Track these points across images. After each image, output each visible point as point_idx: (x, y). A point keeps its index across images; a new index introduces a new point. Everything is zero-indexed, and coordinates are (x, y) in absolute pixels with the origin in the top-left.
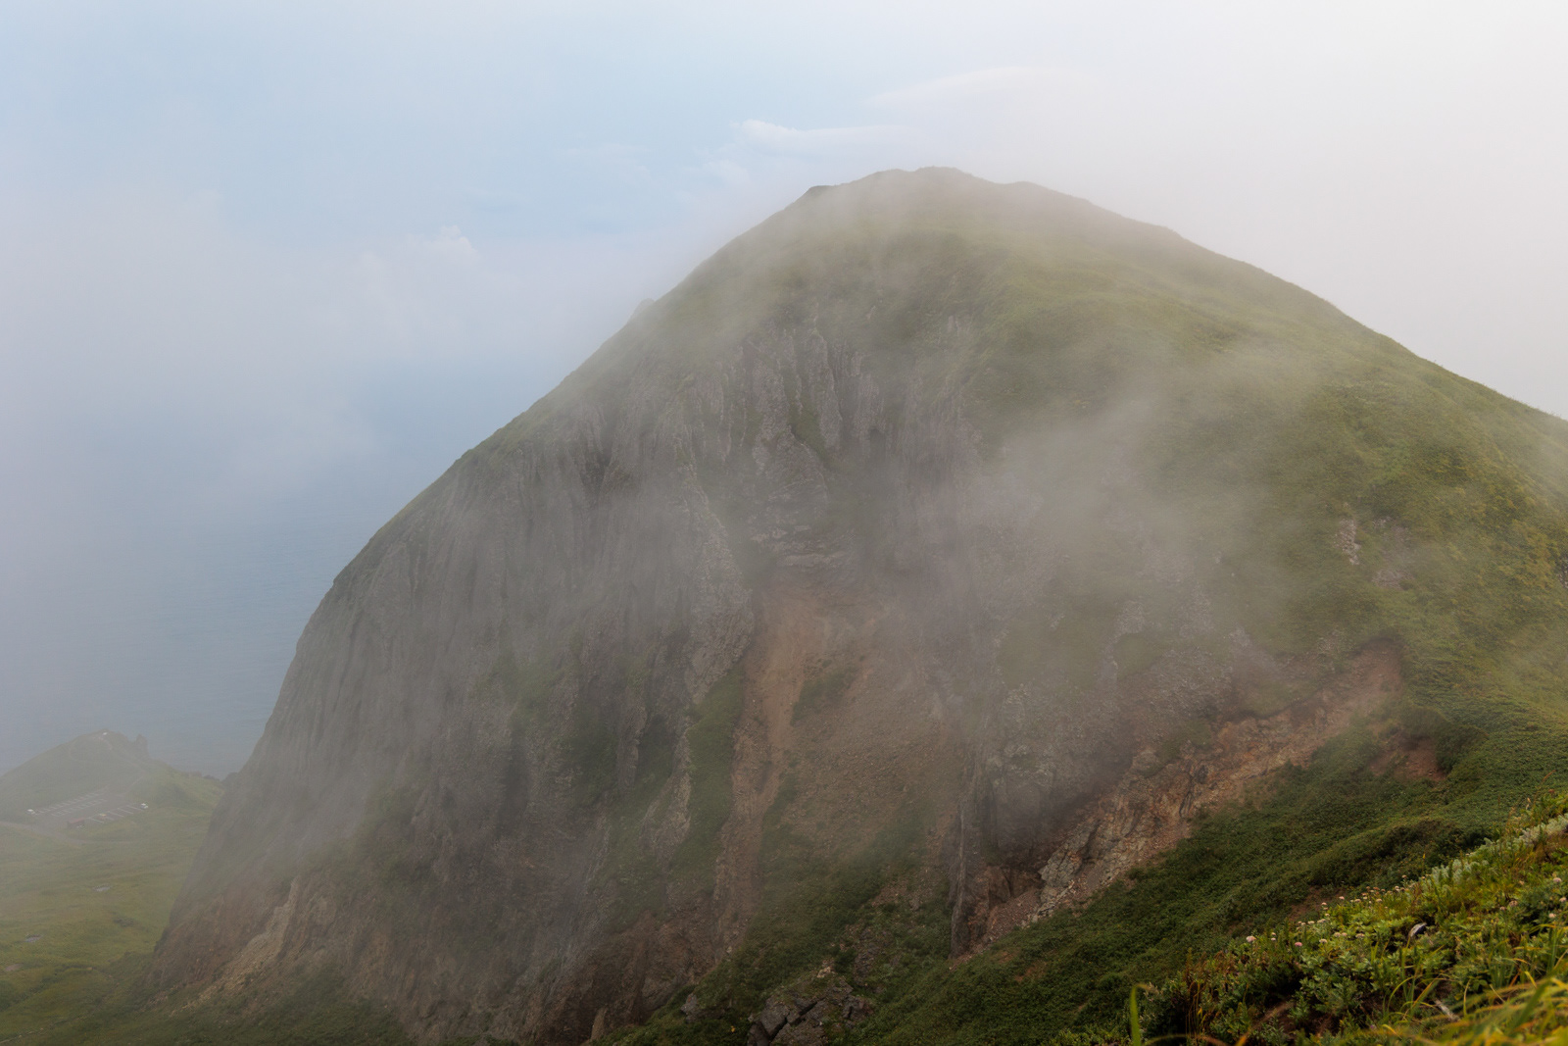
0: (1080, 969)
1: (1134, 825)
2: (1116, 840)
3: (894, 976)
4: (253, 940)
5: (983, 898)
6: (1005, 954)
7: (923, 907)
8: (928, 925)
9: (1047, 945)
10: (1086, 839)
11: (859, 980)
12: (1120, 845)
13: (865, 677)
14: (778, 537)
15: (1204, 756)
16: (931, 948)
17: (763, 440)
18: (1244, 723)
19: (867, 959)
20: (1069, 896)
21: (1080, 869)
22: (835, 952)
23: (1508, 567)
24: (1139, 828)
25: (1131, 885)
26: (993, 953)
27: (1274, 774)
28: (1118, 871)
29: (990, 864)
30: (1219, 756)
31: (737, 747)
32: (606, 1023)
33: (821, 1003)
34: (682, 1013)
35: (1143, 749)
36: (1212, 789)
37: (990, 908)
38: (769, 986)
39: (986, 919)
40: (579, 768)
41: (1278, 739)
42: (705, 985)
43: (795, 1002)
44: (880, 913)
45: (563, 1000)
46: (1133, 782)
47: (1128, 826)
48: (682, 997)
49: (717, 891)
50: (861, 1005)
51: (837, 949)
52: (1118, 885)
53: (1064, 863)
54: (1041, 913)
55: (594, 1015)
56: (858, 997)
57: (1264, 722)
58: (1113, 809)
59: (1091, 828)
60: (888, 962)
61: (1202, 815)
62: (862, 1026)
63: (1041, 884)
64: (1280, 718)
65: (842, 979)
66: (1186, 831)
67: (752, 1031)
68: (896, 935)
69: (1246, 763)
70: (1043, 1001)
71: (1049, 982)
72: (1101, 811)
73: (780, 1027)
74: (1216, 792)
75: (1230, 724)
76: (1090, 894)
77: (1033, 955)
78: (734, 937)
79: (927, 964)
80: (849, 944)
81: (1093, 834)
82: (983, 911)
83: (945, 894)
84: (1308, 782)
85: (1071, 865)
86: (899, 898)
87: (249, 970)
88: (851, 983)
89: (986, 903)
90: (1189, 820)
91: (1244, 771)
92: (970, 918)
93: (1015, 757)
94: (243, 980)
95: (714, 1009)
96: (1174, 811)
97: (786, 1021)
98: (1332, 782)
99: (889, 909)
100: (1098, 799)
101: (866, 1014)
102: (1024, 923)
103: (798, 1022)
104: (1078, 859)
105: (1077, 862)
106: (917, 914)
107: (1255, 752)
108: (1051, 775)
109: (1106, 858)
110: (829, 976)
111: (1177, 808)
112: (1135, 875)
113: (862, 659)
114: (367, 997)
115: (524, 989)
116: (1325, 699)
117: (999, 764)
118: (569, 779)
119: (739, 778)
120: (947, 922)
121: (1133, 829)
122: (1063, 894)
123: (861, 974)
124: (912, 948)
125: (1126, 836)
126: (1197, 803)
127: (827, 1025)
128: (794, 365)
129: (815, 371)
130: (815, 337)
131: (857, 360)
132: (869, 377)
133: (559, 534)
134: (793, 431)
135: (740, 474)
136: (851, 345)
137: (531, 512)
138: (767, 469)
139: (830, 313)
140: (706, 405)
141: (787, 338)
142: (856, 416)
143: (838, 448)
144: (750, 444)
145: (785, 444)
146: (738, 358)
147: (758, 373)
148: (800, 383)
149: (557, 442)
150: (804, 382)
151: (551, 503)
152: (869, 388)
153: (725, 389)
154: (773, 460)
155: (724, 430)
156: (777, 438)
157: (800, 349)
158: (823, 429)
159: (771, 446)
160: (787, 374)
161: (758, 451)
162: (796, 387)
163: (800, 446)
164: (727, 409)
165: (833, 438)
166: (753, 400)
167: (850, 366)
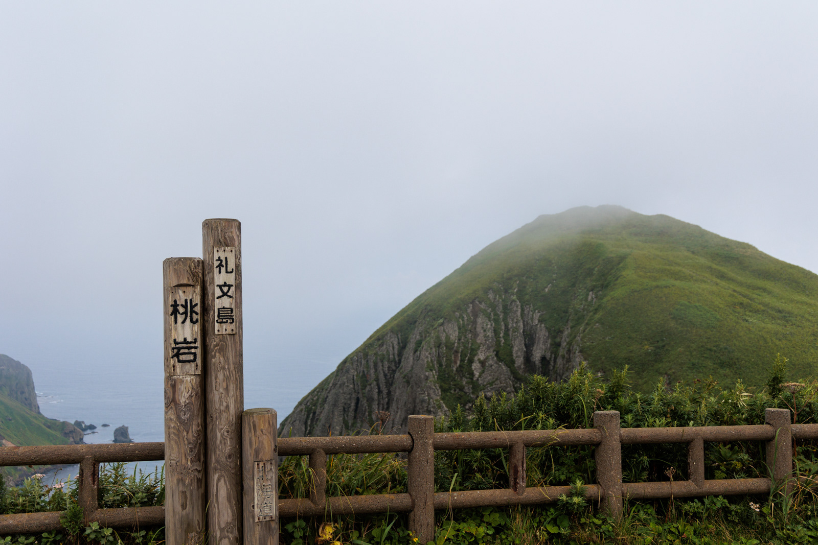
17: (479, 359)
128: (501, 317)
129: (513, 320)
130: (514, 301)
131: (537, 315)
132: (543, 325)
133: (370, 406)
134: (497, 355)
135: (464, 379)
136: (534, 306)
137: (358, 393)
138: (480, 376)
139: (525, 287)
140: (448, 337)
141: (498, 301)
142: (535, 348)
143: (522, 367)
144: (471, 361)
145: (491, 362)
146: (469, 311)
147: (479, 320)
148: (503, 328)
149: (375, 354)
150: (506, 326)
151: (368, 388)
152: (542, 333)
153: (459, 329)
154: (483, 372)
155: (457, 352)
156: (487, 358)
157: (505, 308)
158: (514, 355)
159: (483, 363)
160: (496, 321)
161: (476, 366)
162: (501, 330)
163: (499, 365)
164: (459, 340)
165: (519, 361)
166: (476, 335)
167: (532, 319)
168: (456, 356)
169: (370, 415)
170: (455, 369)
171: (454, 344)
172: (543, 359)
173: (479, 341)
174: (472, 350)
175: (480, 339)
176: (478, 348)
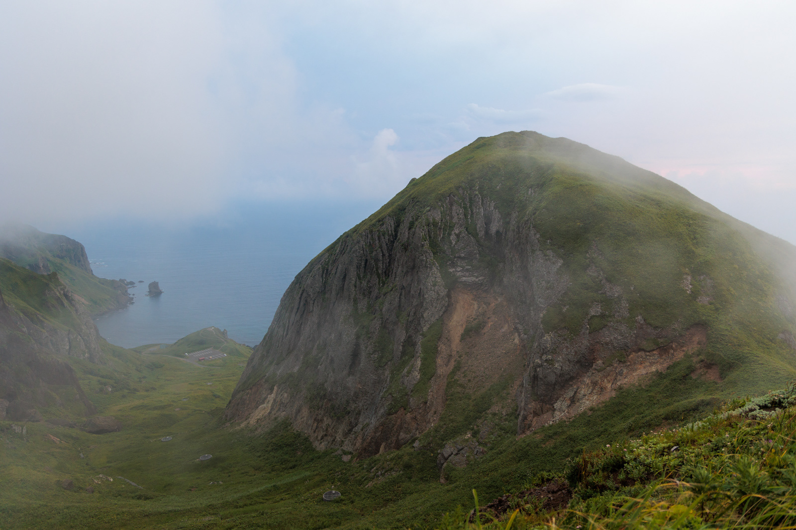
0: (568, 444)
1: (593, 390)
2: (585, 395)
3: (495, 440)
4: (260, 407)
5: (531, 413)
6: (538, 435)
7: (507, 415)
8: (509, 422)
9: (555, 434)
10: (573, 394)
11: (481, 440)
12: (586, 397)
13: (489, 325)
14: (459, 270)
15: (622, 365)
16: (509, 431)
17: (455, 233)
18: (639, 353)
19: (484, 433)
20: (565, 415)
21: (570, 405)
22: (472, 429)
23: (755, 298)
24: (595, 391)
25: (590, 413)
26: (534, 435)
27: (651, 374)
28: (584, 408)
29: (534, 401)
30: (629, 366)
31: (439, 349)
32: (385, 448)
33: (466, 448)
34: (413, 447)
35: (598, 361)
36: (625, 378)
37: (534, 417)
38: (447, 440)
39: (532, 422)
40: (380, 352)
41: (653, 361)
42: (422, 437)
43: (456, 447)
44: (490, 416)
45: (370, 438)
46: (593, 373)
47: (590, 390)
48: (414, 441)
49: (428, 402)
50: (481, 450)
51: (473, 427)
52: (584, 413)
53: (564, 402)
54: (553, 421)
55: (381, 445)
56: (480, 447)
57: (648, 354)
58: (584, 383)
59: (575, 390)
60: (492, 435)
61: (620, 388)
62: (481, 458)
63: (554, 410)
64: (654, 352)
65: (475, 439)
66: (614, 394)
67: (439, 456)
68: (496, 424)
69: (639, 369)
70: (552, 455)
71: (555, 448)
72: (579, 383)
73: (450, 456)
74: (626, 380)
75: (634, 353)
76: (574, 415)
77: (549, 437)
78: (434, 420)
79: (508, 437)
80: (478, 426)
81: (576, 393)
82: (530, 418)
83: (516, 410)
84: (665, 378)
85: (566, 404)
86: (498, 410)
87: (258, 417)
88: (478, 442)
89: (532, 415)
90: (615, 390)
91: (638, 372)
92: (525, 420)
93: (546, 360)
94: (256, 421)
95: (425, 446)
96: (609, 385)
97: (452, 454)
98: (675, 379)
99: (494, 414)
100: (579, 379)
101: (483, 454)
102: (546, 424)
103: (457, 454)
104: (569, 401)
105: (569, 402)
106: (505, 417)
107: (643, 365)
108: (560, 368)
109: (581, 402)
110: (470, 438)
111: (610, 385)
112: (592, 409)
113: (489, 318)
114: (299, 431)
115: (356, 432)
116: (674, 346)
117: (540, 362)
118: (376, 356)
119: (439, 360)
120: (516, 421)
121: (592, 392)
122: (563, 414)
123: (482, 438)
124: (502, 430)
125: (589, 394)
126: (619, 383)
127: (468, 457)
128: (468, 205)
129: (476, 208)
130: (476, 195)
131: (493, 204)
132: (497, 210)
133: (377, 265)
134: (467, 230)
135: (445, 246)
136: (490, 198)
137: (367, 256)
138: (456, 244)
139: (483, 186)
140: (434, 219)
141: (466, 195)
142: (491, 225)
143: (483, 237)
144: (450, 234)
145: (463, 235)
146: (447, 202)
147: (454, 208)
148: (470, 212)
149: (378, 231)
150: (472, 211)
151: (374, 253)
152: (496, 215)
153: (441, 213)
154: (458, 241)
155: (440, 229)
156: (460, 232)
157: (471, 199)
158: (478, 230)
159: (458, 236)
160: (465, 208)
161: (453, 237)
162: (469, 214)
163: (469, 236)
164: (442, 221)
165: (482, 234)
166: (452, 218)
167: (489, 206)
168: (440, 231)
169: (377, 270)
170: (439, 239)
171: (438, 223)
172: (498, 232)
173: (454, 222)
174: (450, 227)
175: (455, 220)
176: (454, 226)
